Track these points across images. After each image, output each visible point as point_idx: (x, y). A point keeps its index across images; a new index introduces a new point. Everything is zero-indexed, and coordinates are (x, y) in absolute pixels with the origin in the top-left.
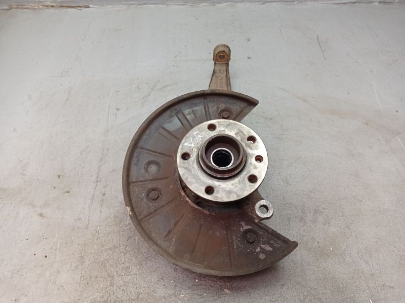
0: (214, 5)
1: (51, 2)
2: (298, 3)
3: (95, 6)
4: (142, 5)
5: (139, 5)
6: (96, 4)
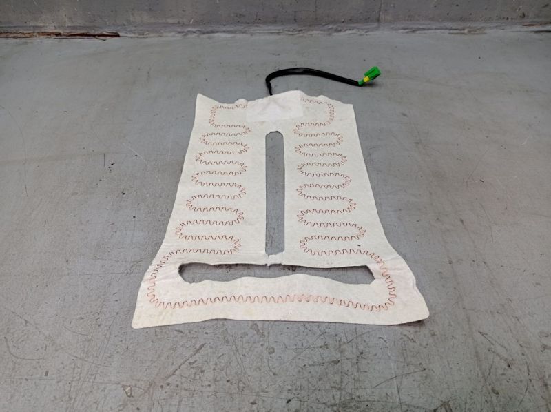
0: (330, 34)
1: (55, 28)
3: (129, 35)
4: (208, 33)
5: (204, 33)
6: (131, 32)
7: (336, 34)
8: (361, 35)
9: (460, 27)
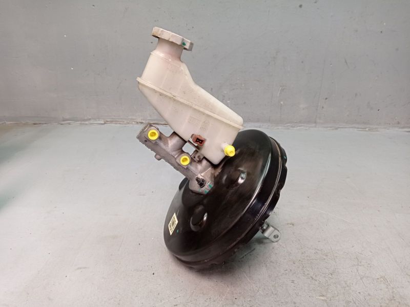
7: (291, 128)
8: (306, 130)
9: (363, 127)
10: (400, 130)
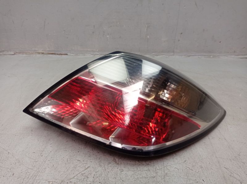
2: (213, 57)
3: (72, 55)
6: (73, 53)
7: (156, 57)
8: (167, 57)
9: (208, 55)
10: (236, 57)
